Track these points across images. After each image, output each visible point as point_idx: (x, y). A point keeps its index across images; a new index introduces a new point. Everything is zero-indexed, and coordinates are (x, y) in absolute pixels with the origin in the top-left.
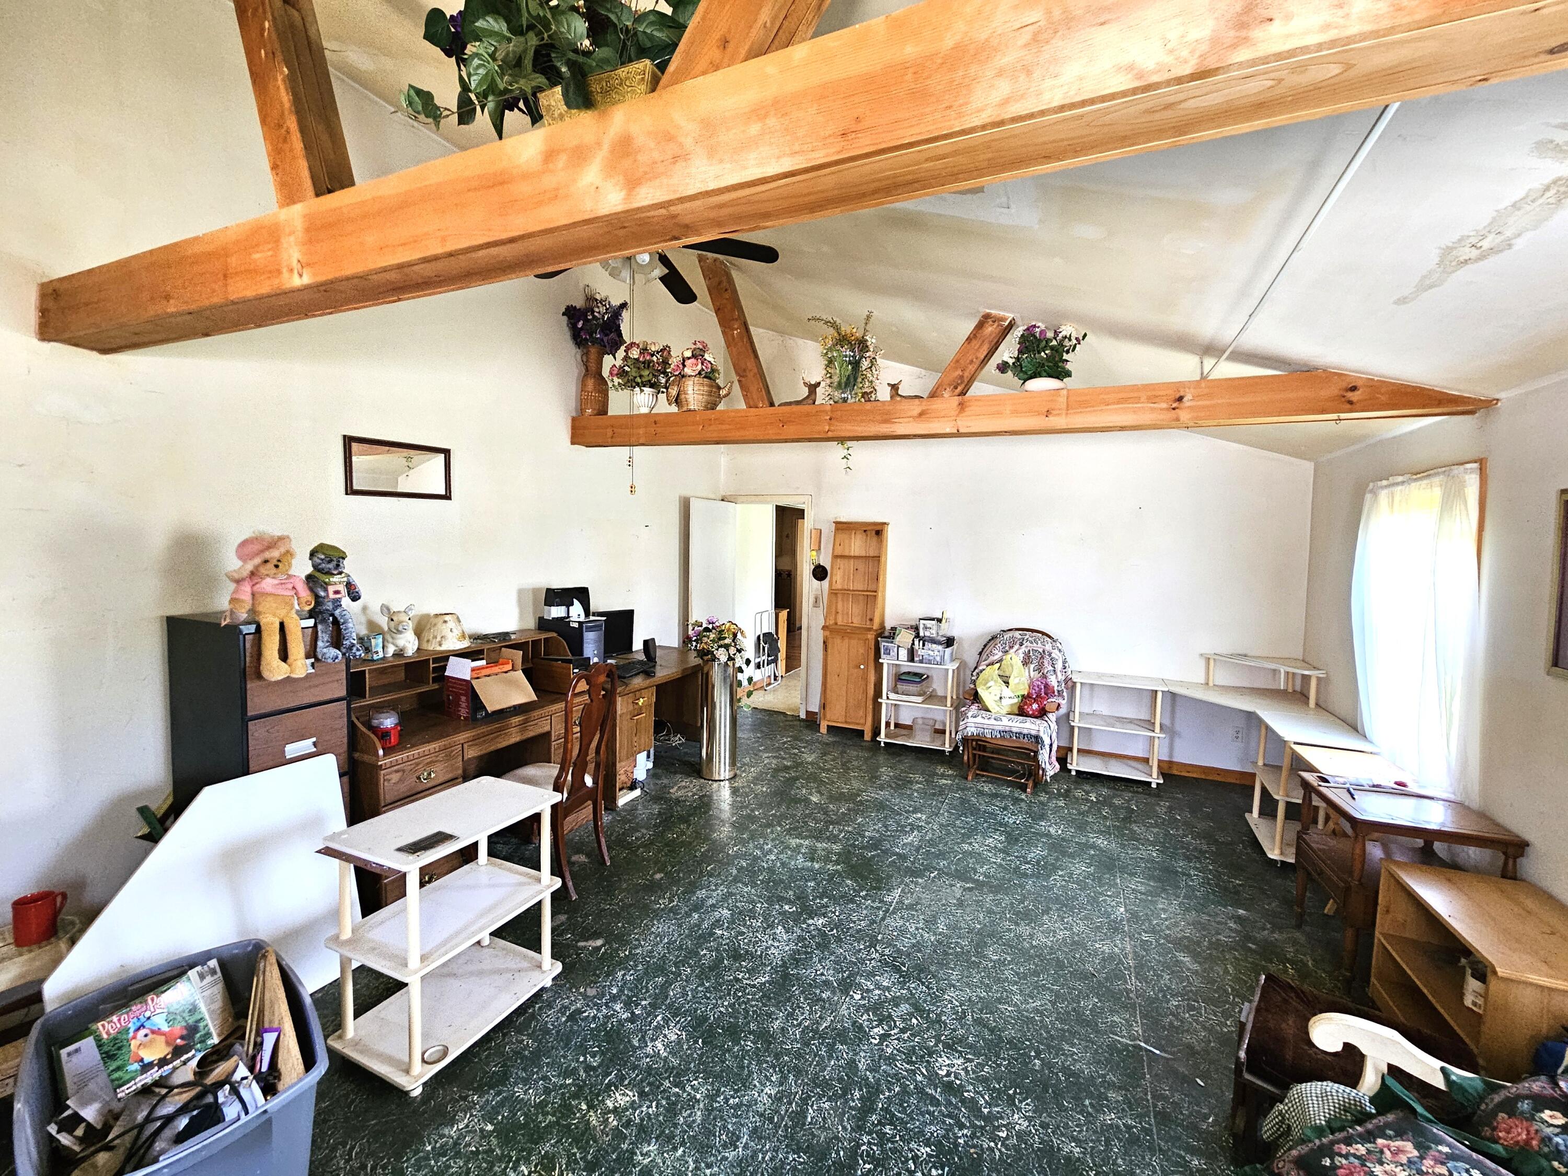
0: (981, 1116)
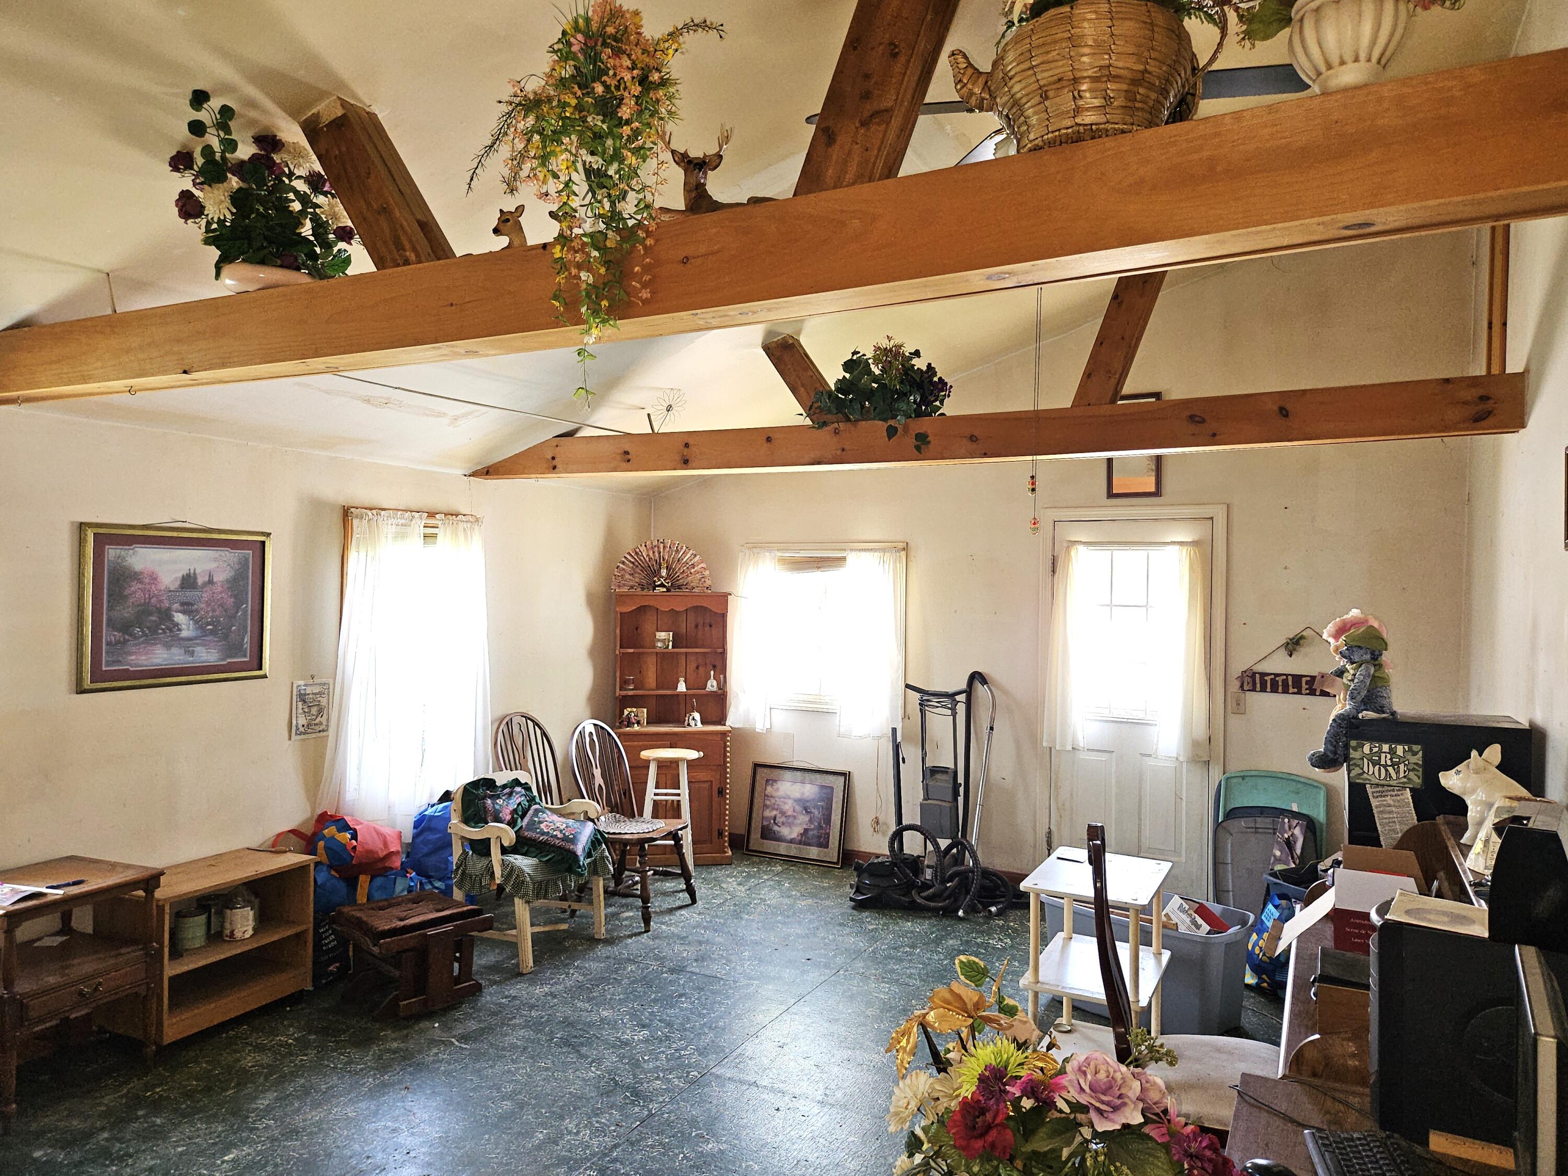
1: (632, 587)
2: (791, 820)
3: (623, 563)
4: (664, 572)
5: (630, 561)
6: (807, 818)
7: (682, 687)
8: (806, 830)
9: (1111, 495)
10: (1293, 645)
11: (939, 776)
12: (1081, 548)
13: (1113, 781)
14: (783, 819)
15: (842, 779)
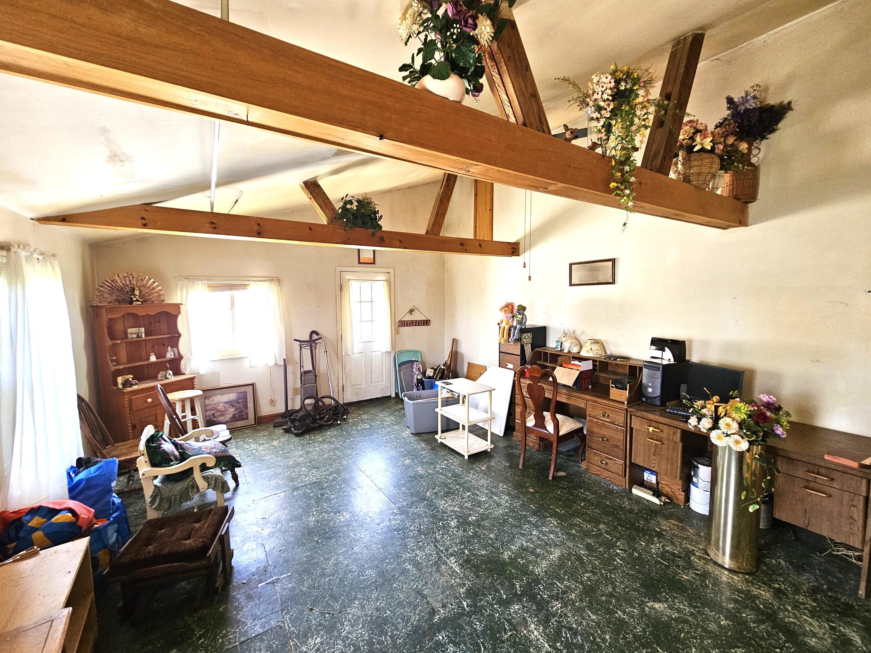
0: (324, 512)
1: (110, 302)
2: (224, 412)
3: (102, 286)
4: (137, 292)
5: (109, 287)
6: (233, 409)
7: (153, 358)
8: (234, 415)
9: (360, 263)
10: (411, 311)
11: (308, 374)
12: (352, 281)
13: (363, 362)
14: (219, 413)
15: (251, 387)
